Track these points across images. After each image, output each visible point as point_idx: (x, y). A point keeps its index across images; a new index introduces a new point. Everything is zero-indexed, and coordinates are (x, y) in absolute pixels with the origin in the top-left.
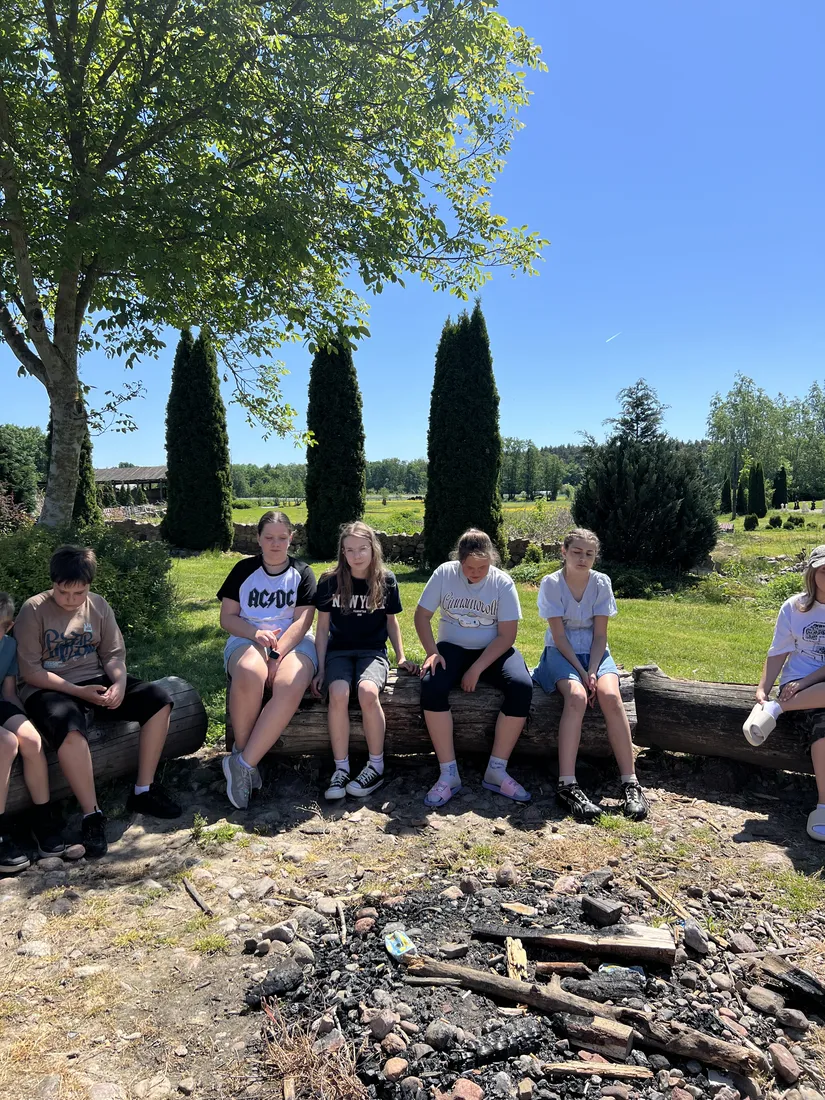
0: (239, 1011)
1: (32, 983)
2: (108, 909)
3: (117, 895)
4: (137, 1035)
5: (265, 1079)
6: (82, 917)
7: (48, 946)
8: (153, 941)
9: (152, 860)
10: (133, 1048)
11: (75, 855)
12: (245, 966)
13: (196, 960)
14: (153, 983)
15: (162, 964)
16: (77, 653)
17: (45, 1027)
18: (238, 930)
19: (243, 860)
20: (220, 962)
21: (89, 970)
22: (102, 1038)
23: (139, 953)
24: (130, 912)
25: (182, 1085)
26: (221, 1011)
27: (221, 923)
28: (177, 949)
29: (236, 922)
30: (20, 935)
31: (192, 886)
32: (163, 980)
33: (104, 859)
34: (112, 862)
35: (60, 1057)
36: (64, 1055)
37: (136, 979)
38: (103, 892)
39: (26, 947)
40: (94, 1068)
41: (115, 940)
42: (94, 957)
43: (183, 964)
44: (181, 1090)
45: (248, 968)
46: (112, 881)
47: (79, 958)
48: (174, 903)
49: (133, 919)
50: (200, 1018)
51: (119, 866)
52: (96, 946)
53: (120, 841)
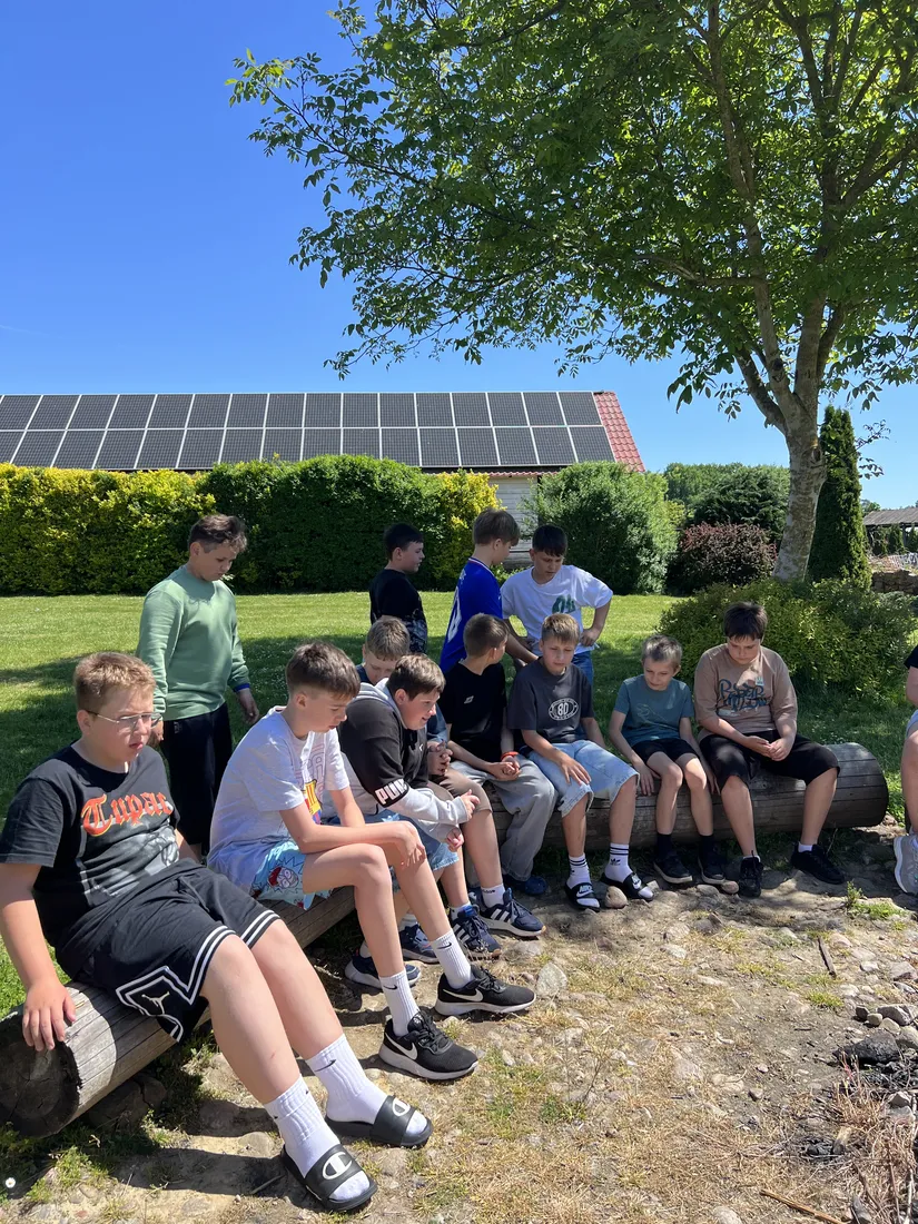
0: (828, 1061)
1: (662, 974)
2: (741, 941)
3: (753, 932)
4: (731, 1042)
5: (828, 1120)
6: (718, 939)
7: (684, 952)
8: (772, 979)
9: (799, 914)
10: (724, 1048)
11: (728, 890)
12: (849, 1029)
13: (805, 1008)
14: (760, 1011)
15: (774, 1000)
16: (749, 704)
17: (662, 1008)
18: (856, 998)
19: (890, 941)
20: (828, 1017)
21: (711, 981)
22: (702, 1032)
23: (757, 984)
24: (761, 949)
25: (752, 1091)
26: (811, 1055)
27: (842, 986)
28: (791, 993)
29: (857, 991)
30: (665, 937)
31: (826, 947)
32: (769, 1011)
33: (755, 901)
34: (762, 906)
35: (664, 1031)
36: (668, 1031)
37: (747, 1002)
38: (743, 926)
39: (669, 947)
40: (688, 1050)
41: (740, 966)
42: (718, 973)
43: (793, 1006)
44: (751, 1095)
45: (851, 1032)
46: (757, 921)
47: (706, 969)
48: (803, 956)
49: (761, 956)
50: (790, 1052)
51: (766, 911)
52: (723, 966)
53: (775, 890)
